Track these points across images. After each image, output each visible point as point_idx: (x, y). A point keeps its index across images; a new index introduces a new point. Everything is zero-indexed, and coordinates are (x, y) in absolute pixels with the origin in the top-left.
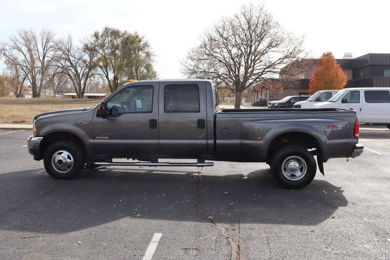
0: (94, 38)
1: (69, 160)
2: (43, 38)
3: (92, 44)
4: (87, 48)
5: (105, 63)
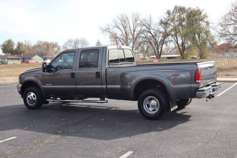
0: (167, 15)
1: (34, 98)
2: (133, 18)
5: (175, 32)
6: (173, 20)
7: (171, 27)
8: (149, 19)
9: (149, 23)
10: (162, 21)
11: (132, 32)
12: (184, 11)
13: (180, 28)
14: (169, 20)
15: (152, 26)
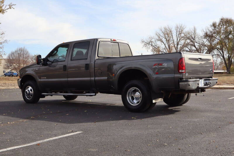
0: (213, 28)
1: (30, 92)
2: (177, 31)
3: (211, 32)
4: (206, 35)
5: (221, 45)
6: (219, 33)
7: (216, 41)
8: (193, 32)
9: (193, 36)
10: (206, 34)
11: (176, 46)
12: (231, 23)
13: (227, 41)
14: (214, 33)
15: (197, 40)
